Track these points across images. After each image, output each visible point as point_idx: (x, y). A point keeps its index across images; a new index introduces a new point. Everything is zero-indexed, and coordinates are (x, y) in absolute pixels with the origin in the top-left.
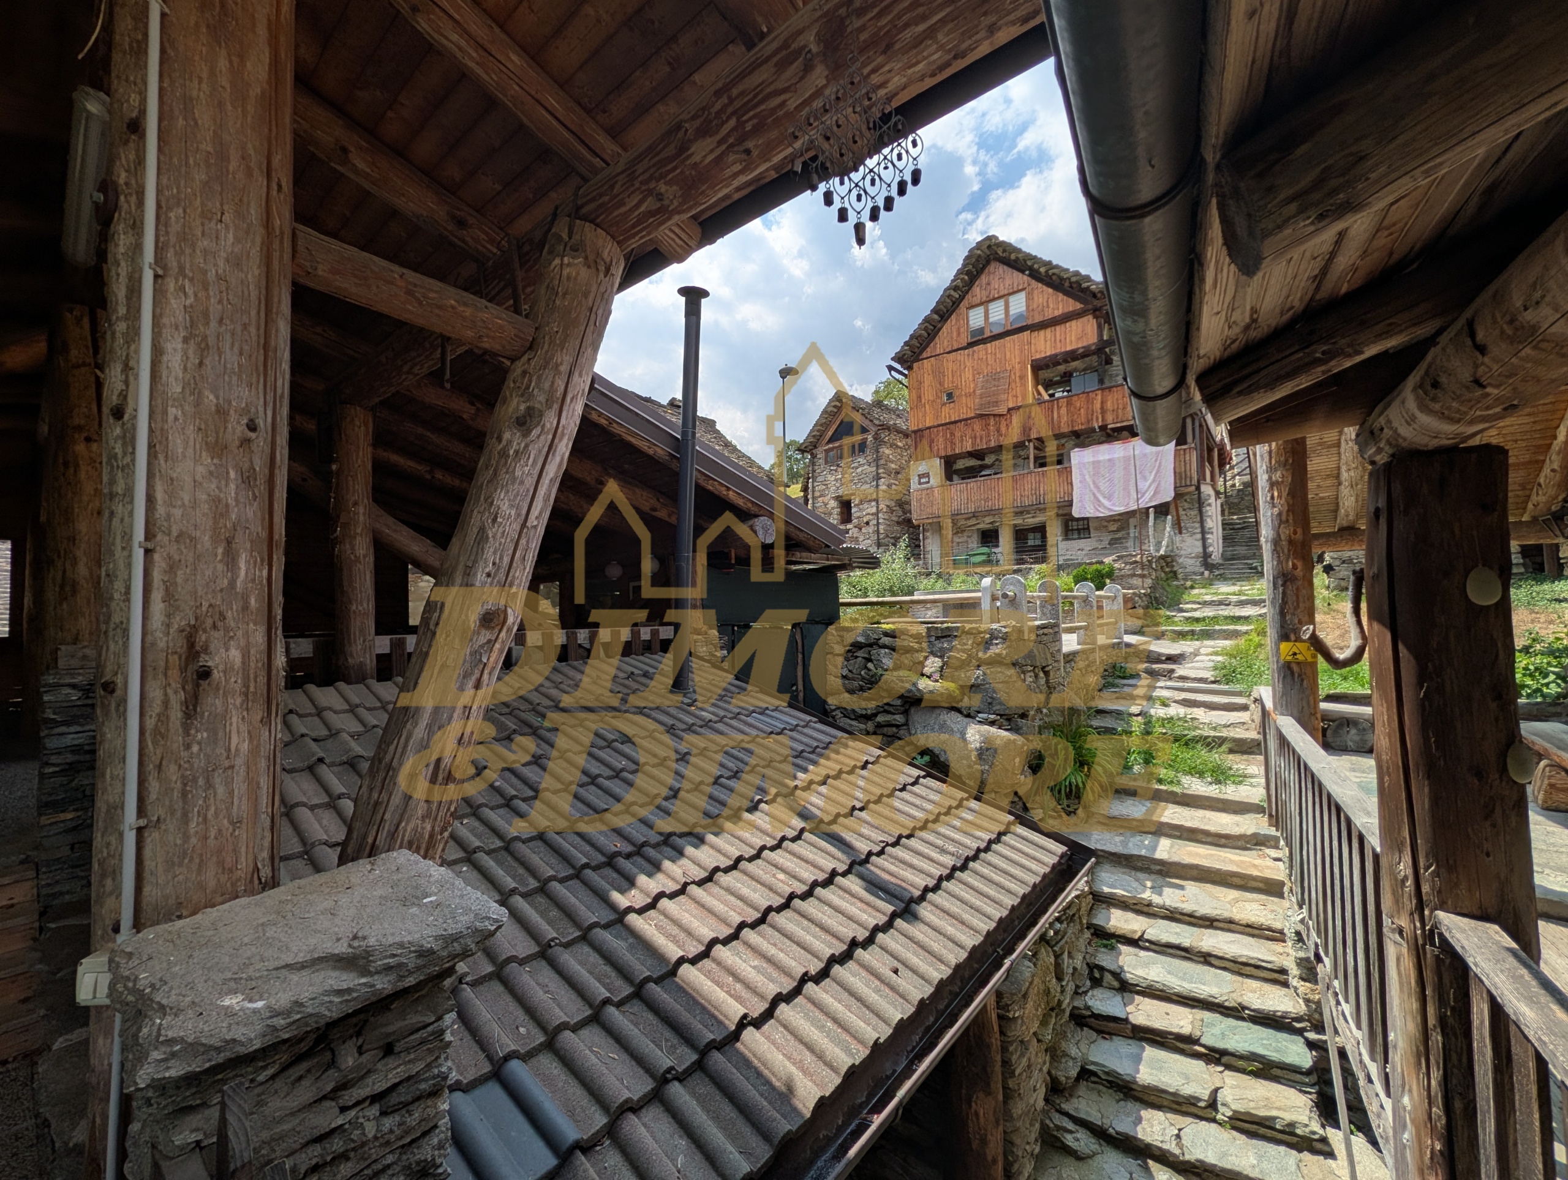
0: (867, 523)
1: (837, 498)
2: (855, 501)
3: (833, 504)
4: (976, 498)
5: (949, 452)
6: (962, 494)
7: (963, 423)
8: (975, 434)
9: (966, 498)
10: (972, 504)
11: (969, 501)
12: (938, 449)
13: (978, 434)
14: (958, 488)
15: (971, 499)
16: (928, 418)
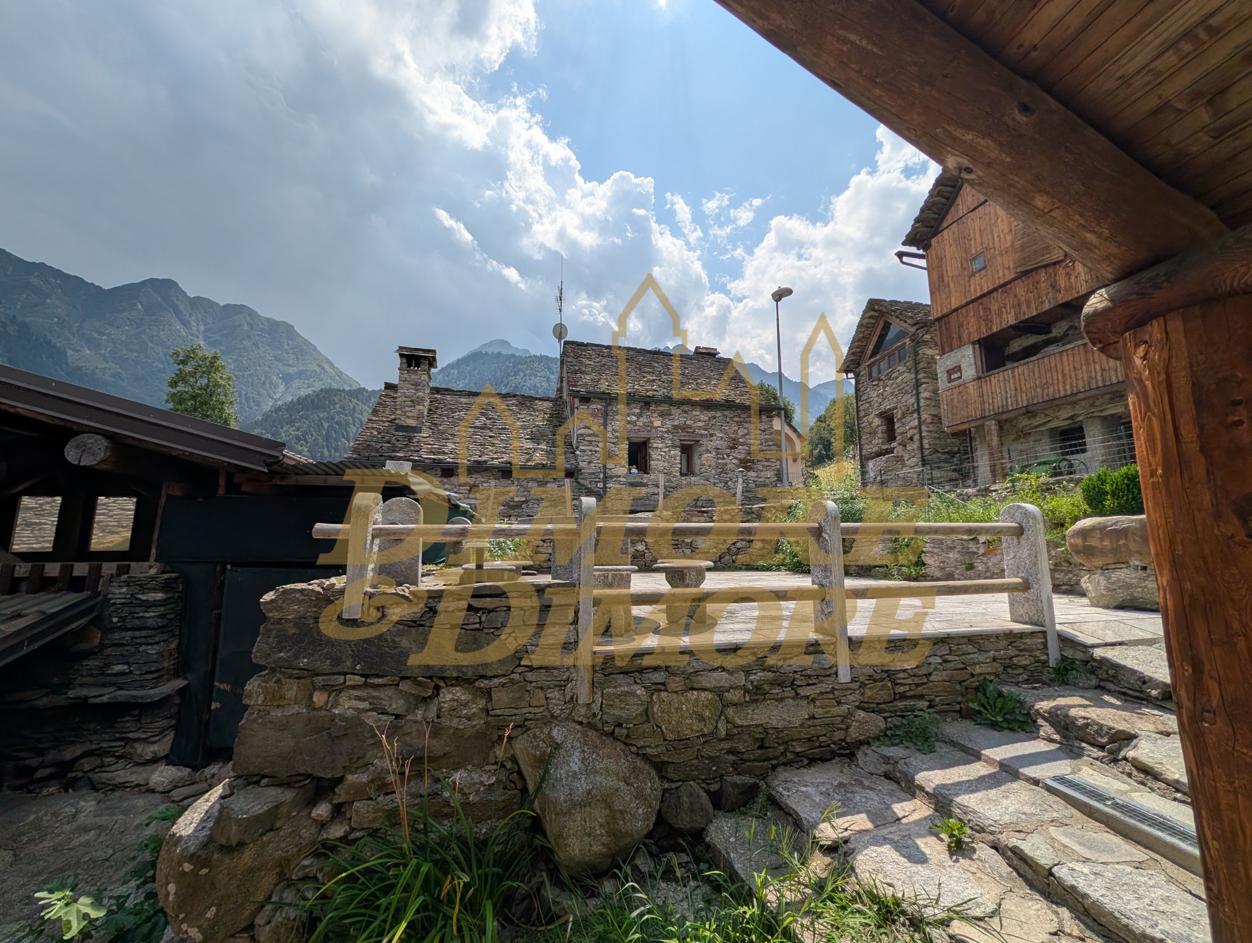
0: (911, 439)
1: (881, 415)
2: (898, 414)
3: (877, 421)
4: (1028, 386)
5: (985, 334)
6: (1007, 384)
7: (1000, 290)
8: (1019, 300)
9: (1013, 389)
10: (1024, 395)
11: (1019, 391)
12: (969, 333)
13: (1023, 299)
14: (1001, 378)
15: (1021, 389)
16: (953, 299)
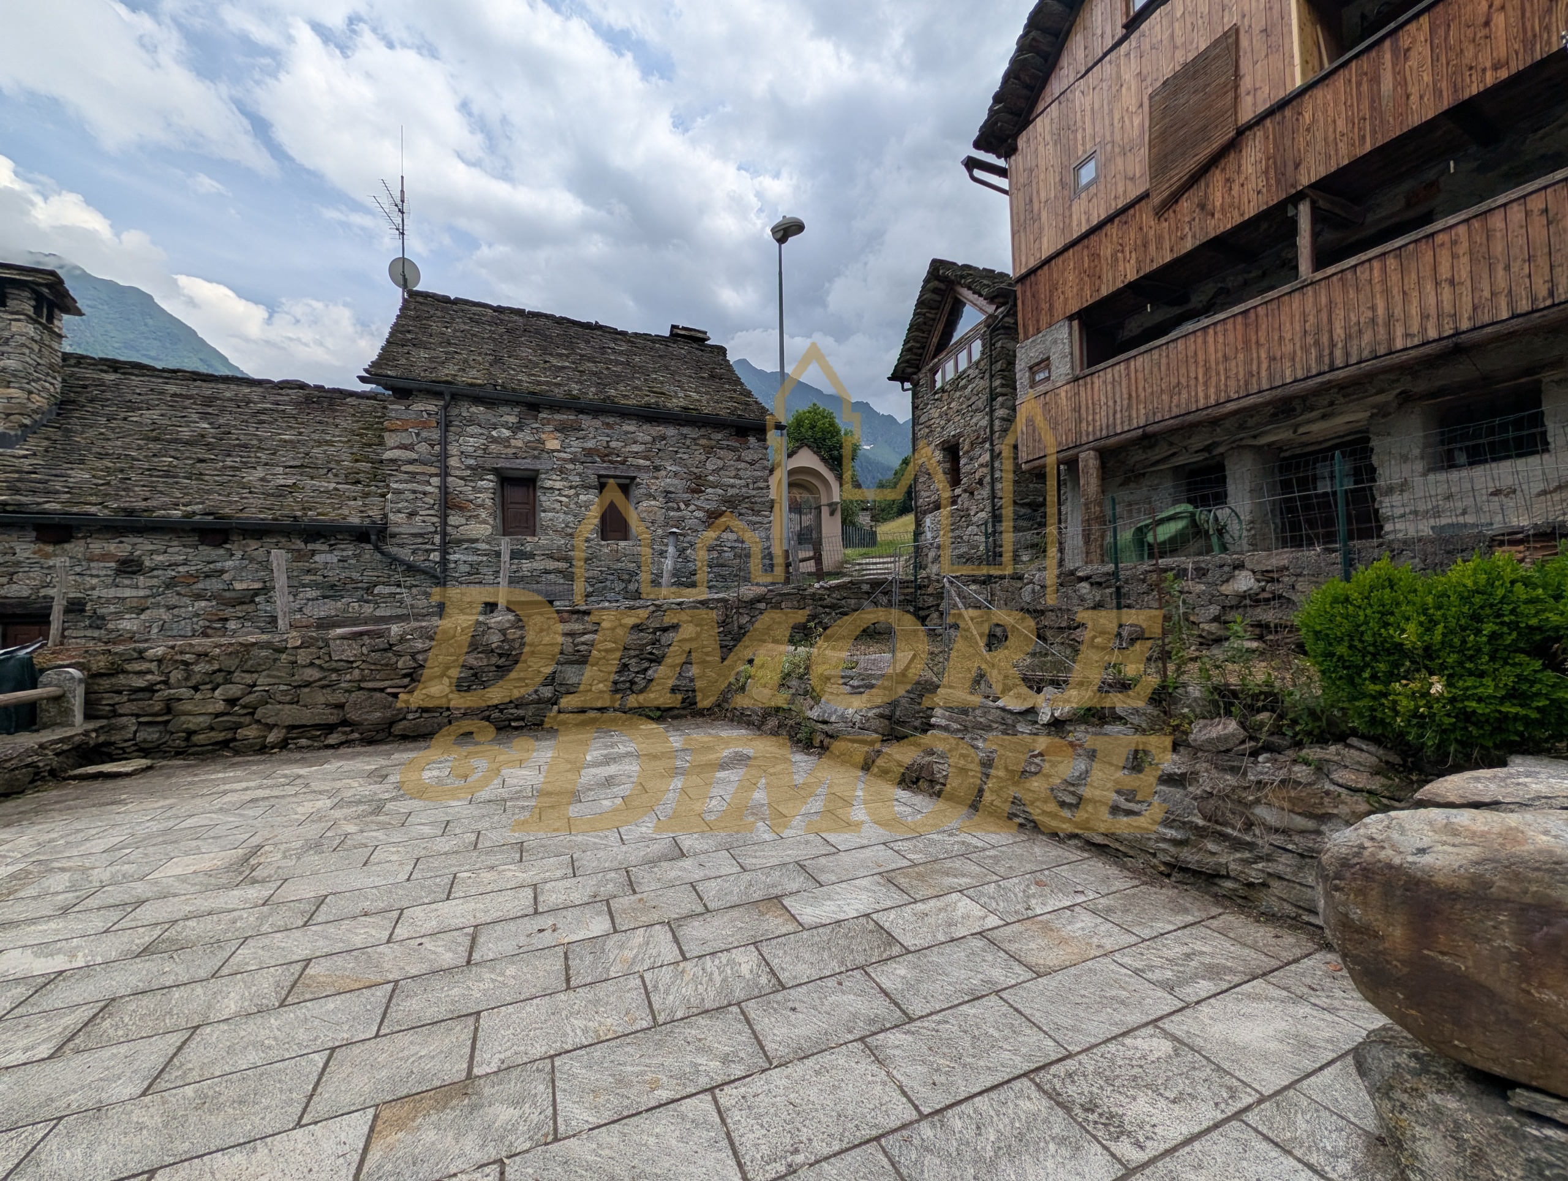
0: (980, 482)
1: (943, 446)
2: (965, 444)
3: (938, 455)
4: (1149, 390)
5: (1089, 299)
6: (1118, 388)
7: (1116, 221)
8: (1146, 236)
9: (1125, 396)
10: (1142, 406)
11: (1134, 401)
12: (1066, 300)
13: (1152, 233)
14: (1109, 376)
15: (1138, 396)
16: (1045, 240)
